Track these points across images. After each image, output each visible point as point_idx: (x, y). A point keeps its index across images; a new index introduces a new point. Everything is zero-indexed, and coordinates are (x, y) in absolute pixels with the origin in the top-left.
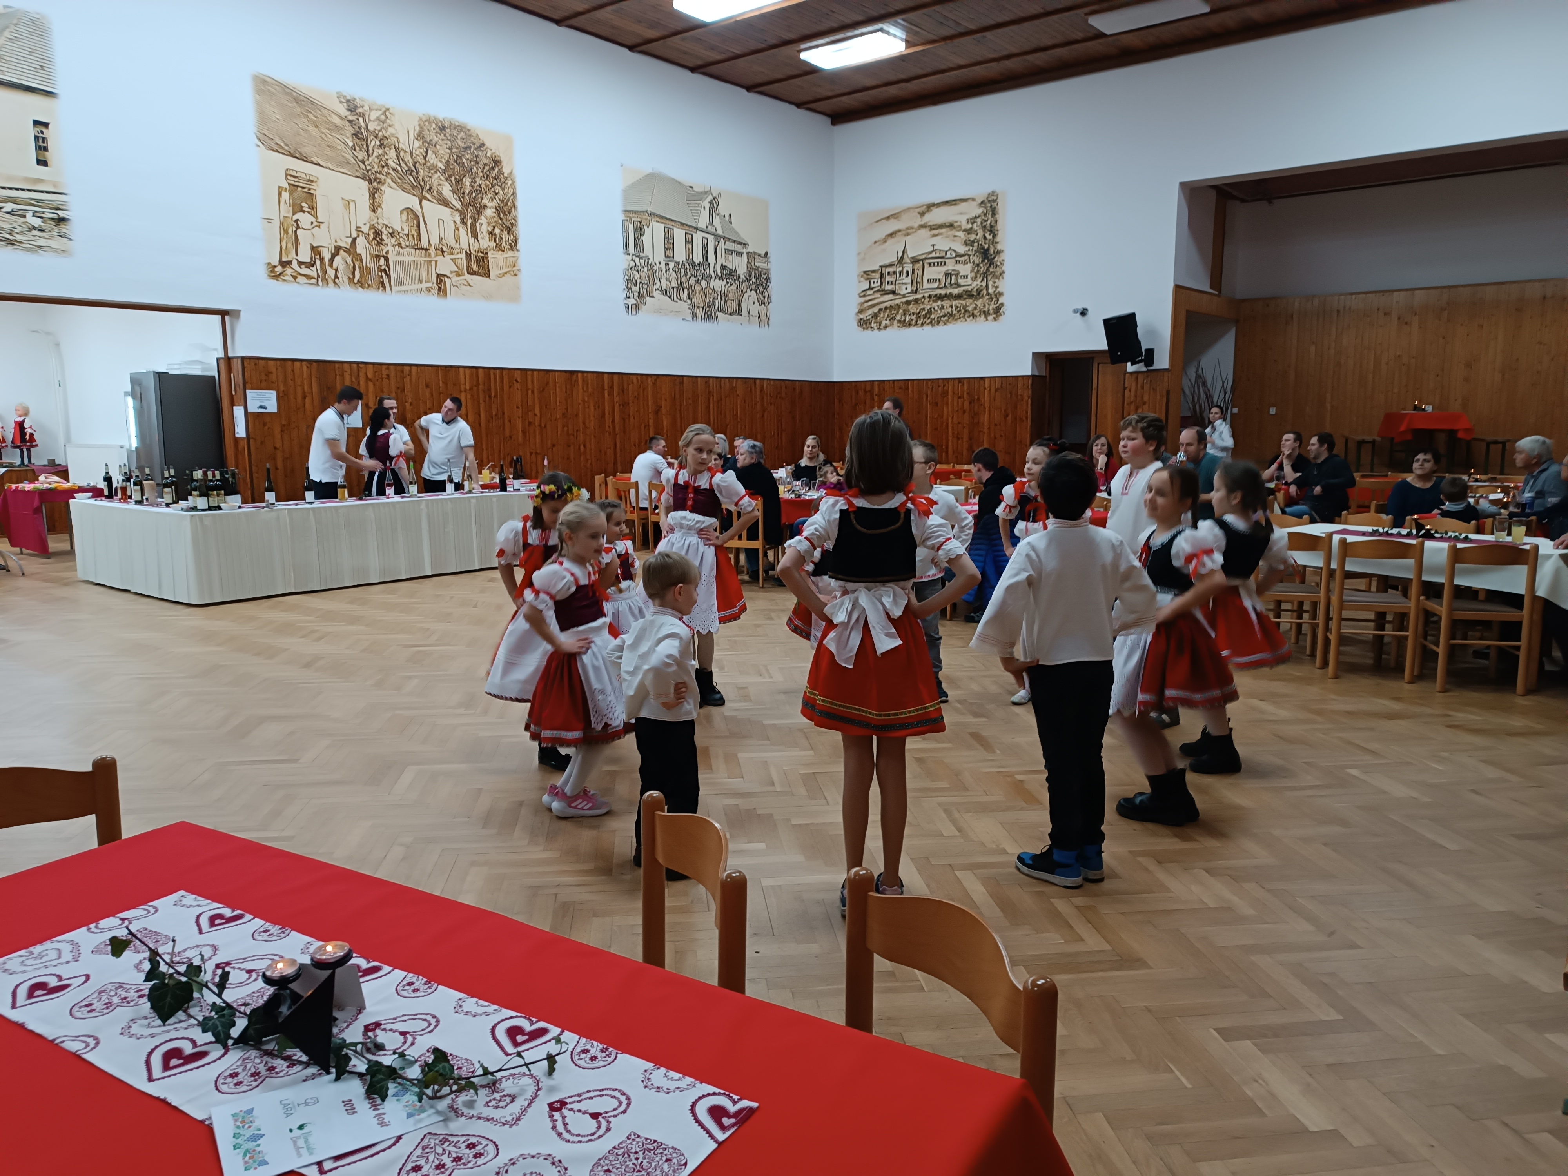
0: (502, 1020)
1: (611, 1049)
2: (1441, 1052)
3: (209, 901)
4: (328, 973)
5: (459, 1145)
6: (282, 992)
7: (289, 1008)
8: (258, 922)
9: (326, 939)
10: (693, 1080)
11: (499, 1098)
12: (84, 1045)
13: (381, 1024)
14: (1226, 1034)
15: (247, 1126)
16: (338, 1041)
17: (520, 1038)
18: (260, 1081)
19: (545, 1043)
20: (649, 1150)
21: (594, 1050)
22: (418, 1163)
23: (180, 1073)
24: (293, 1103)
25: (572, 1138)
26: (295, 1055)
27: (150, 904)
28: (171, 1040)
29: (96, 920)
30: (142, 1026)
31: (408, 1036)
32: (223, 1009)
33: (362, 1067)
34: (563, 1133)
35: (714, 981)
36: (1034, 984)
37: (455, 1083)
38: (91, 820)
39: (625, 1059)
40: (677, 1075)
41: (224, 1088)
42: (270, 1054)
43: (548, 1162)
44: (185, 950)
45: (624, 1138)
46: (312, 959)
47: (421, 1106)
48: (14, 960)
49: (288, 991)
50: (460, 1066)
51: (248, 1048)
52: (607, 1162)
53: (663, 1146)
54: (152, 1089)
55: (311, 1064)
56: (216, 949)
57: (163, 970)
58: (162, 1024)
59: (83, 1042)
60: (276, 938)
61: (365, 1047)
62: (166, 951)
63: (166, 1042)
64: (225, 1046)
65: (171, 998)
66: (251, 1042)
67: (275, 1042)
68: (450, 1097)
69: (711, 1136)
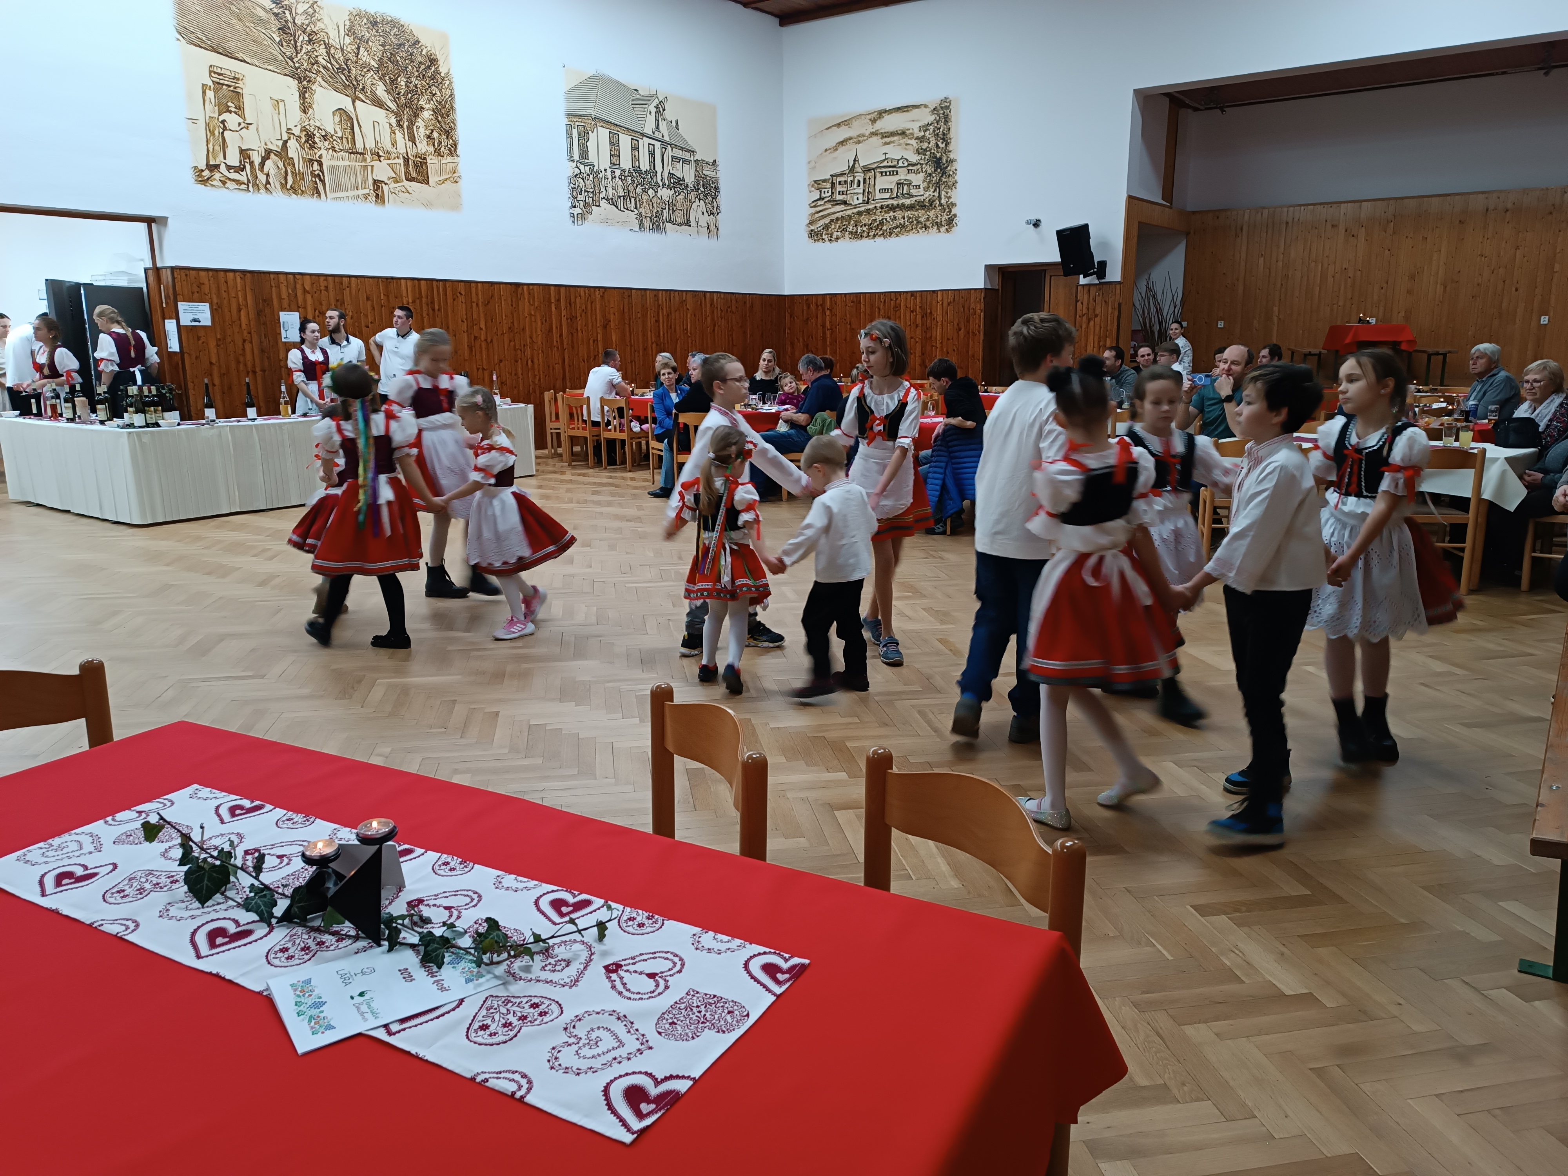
0: (544, 894)
1: (656, 917)
2: (1403, 921)
3: (226, 794)
4: (374, 848)
5: (521, 1005)
6: (326, 868)
7: (336, 884)
8: (280, 812)
9: (368, 820)
10: (742, 941)
11: (554, 963)
12: (124, 928)
13: (423, 901)
14: (1203, 910)
15: (307, 995)
17: (564, 909)
18: (311, 954)
19: (591, 913)
20: (710, 1004)
21: (641, 917)
22: (485, 1023)
23: (229, 950)
24: (350, 973)
25: (632, 996)
26: (344, 929)
27: (165, 797)
28: (212, 920)
29: (113, 813)
30: (180, 909)
31: (453, 910)
32: (262, 890)
33: (414, 939)
34: (622, 992)
36: (1063, 846)
37: (511, 950)
38: (81, 724)
39: (672, 925)
40: (726, 938)
41: (276, 962)
42: (317, 930)
43: (613, 1018)
44: (210, 839)
45: (684, 994)
46: (358, 835)
47: (478, 972)
48: (34, 852)
49: (330, 869)
50: (510, 935)
51: (291, 925)
52: (671, 1016)
53: (723, 1000)
54: (202, 965)
55: (362, 938)
56: (241, 836)
57: (196, 855)
58: (200, 906)
59: (122, 925)
60: (301, 826)
61: (411, 920)
62: (196, 836)
63: (207, 922)
64: (270, 925)
65: (208, 881)
66: (296, 920)
67: (320, 920)
68: (505, 963)
69: (768, 989)
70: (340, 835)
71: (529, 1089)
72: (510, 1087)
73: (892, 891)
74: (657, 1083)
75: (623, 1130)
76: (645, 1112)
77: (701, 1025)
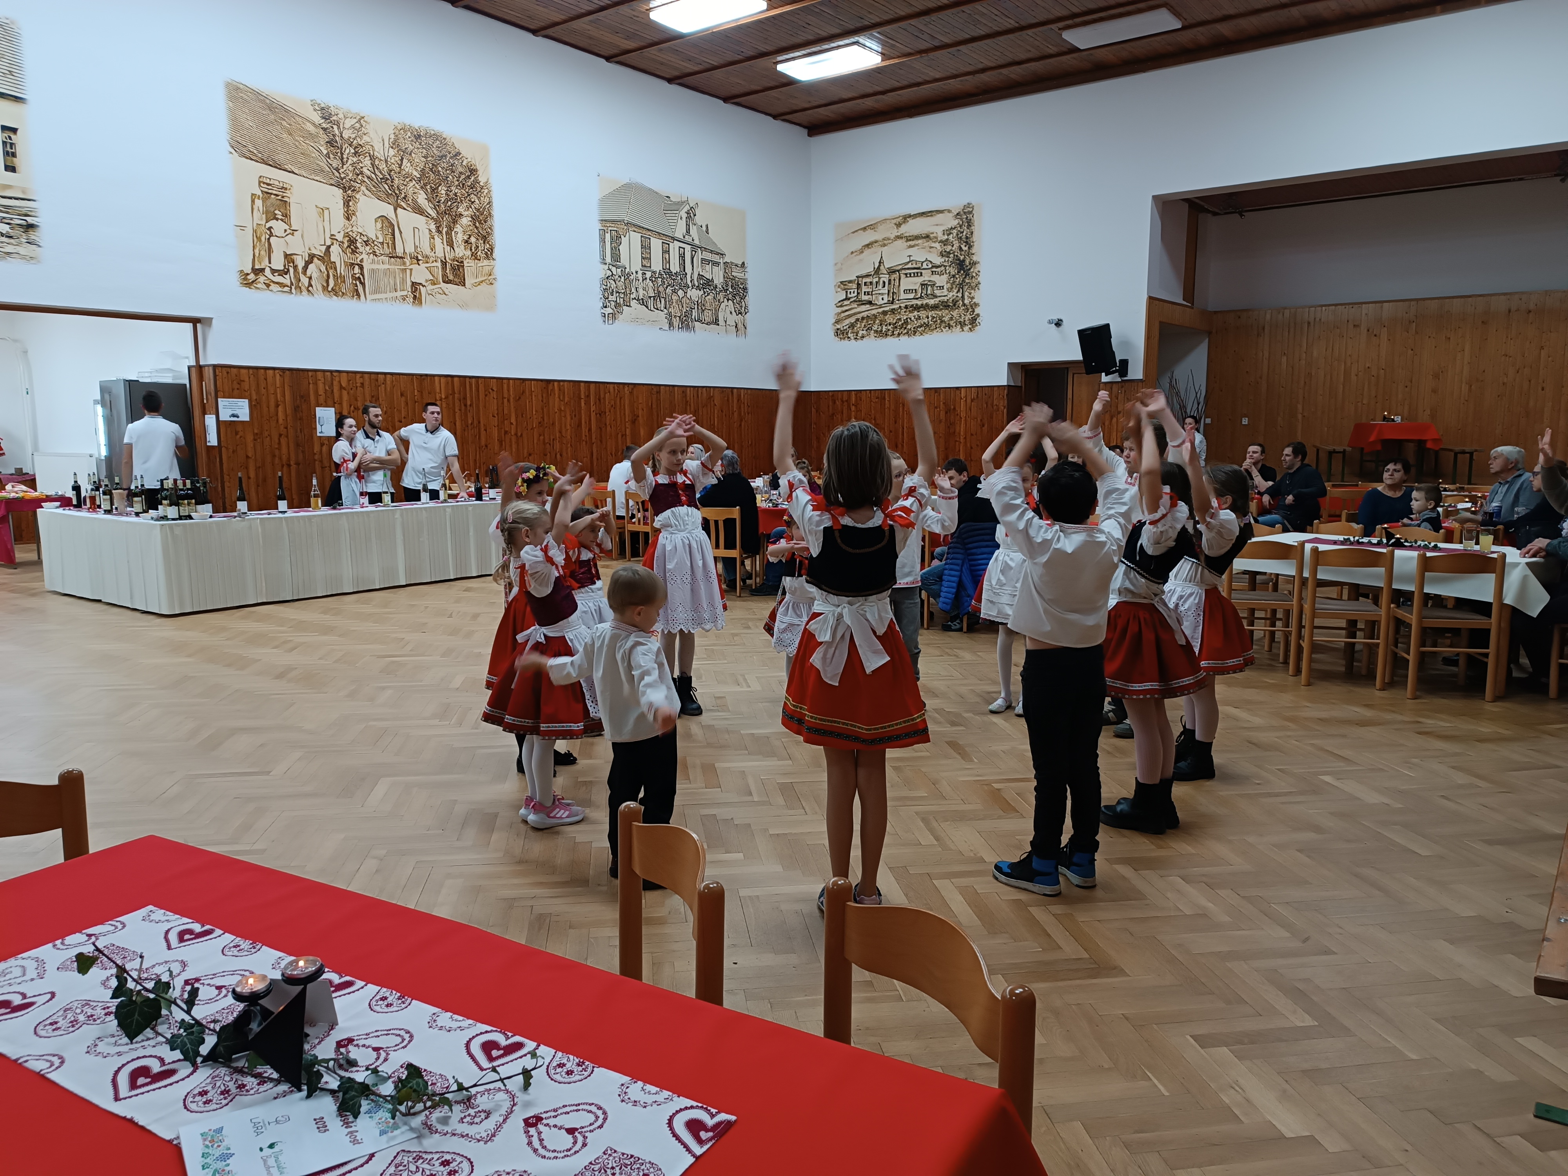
0: (477, 1035)
1: (587, 1063)
2: (1414, 1057)
3: (179, 916)
4: (299, 988)
5: (432, 1162)
6: (252, 1008)
7: (259, 1025)
8: (228, 938)
9: (297, 953)
10: (670, 1094)
11: (474, 1114)
12: (48, 1064)
13: (353, 1040)
14: (1203, 1041)
15: (216, 1145)
16: (309, 1057)
17: (495, 1053)
18: (229, 1098)
19: (521, 1057)
20: (626, 1165)
21: (571, 1063)
23: (148, 1092)
24: (263, 1122)
25: (547, 1154)
26: (266, 1072)
27: (118, 919)
28: (138, 1058)
29: (62, 937)
30: (108, 1044)
31: (381, 1051)
32: (192, 1026)
33: (334, 1084)
34: (538, 1149)
35: (692, 993)
36: (1012, 992)
37: (429, 1099)
38: (57, 834)
39: (601, 1073)
40: (654, 1089)
41: (193, 1106)
42: (240, 1071)
44: (154, 966)
45: (600, 1153)
46: (283, 975)
47: (394, 1123)
49: (258, 1008)
50: (434, 1081)
51: (217, 1065)
53: (640, 1161)
54: (119, 1109)
55: (283, 1081)
56: (185, 964)
57: (131, 987)
58: (129, 1042)
59: (47, 1061)
60: (246, 953)
61: (337, 1063)
62: (134, 968)
63: (133, 1060)
64: (194, 1064)
65: (138, 1015)
66: (221, 1060)
67: (245, 1060)
68: (424, 1113)
69: (688, 1150)
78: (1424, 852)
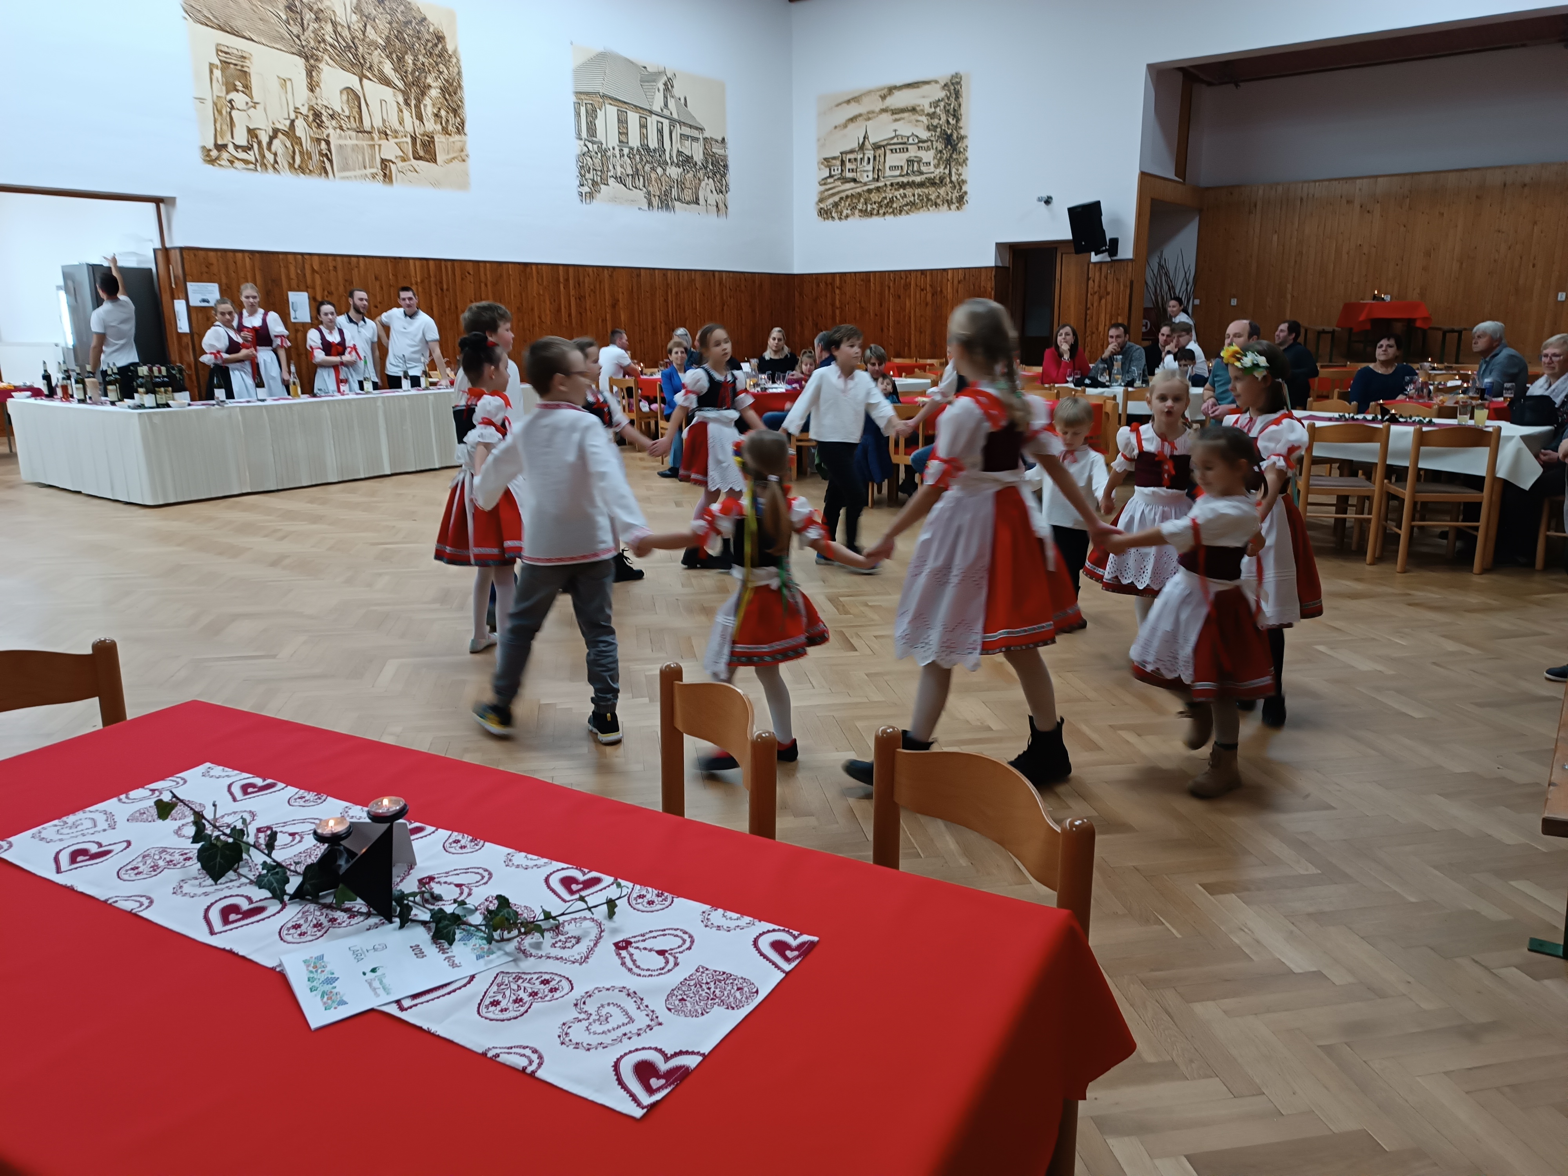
0: (554, 872)
1: (666, 894)
2: (1413, 900)
3: (238, 772)
4: (384, 827)
5: (532, 981)
6: (338, 846)
7: (347, 861)
8: (292, 790)
9: (379, 798)
10: (751, 919)
11: (564, 940)
12: (138, 904)
13: (434, 878)
14: (1212, 889)
15: (319, 971)
16: (397, 893)
17: (574, 887)
18: (323, 931)
19: (601, 890)
20: (720, 981)
21: (650, 895)
22: (496, 999)
23: (242, 926)
24: (362, 949)
25: (642, 973)
26: (356, 906)
27: (179, 775)
28: (225, 897)
29: (126, 791)
30: (193, 886)
31: (464, 887)
32: (274, 868)
33: (425, 916)
34: (632, 968)
36: (1072, 824)
37: (521, 927)
38: (94, 702)
39: (681, 902)
40: (735, 915)
41: (289, 938)
42: (329, 907)
43: (624, 994)
44: (223, 817)
45: (693, 971)
46: (368, 813)
47: (489, 949)
48: (49, 829)
49: (342, 847)
50: (520, 912)
51: (304, 902)
52: (680, 992)
53: (733, 977)
54: (217, 942)
55: (374, 914)
56: (253, 815)
57: (208, 832)
58: (213, 883)
59: (136, 901)
60: (312, 804)
61: (422, 897)
62: (208, 814)
63: (220, 899)
64: (282, 901)
65: (221, 858)
66: (308, 897)
67: (332, 897)
68: (516, 940)
69: (777, 966)
70: (351, 813)
71: (540, 1065)
72: (521, 1062)
73: (901, 869)
74: (667, 1058)
75: (633, 1105)
76: (654, 1087)
77: (710, 1002)
78: (1416, 715)
